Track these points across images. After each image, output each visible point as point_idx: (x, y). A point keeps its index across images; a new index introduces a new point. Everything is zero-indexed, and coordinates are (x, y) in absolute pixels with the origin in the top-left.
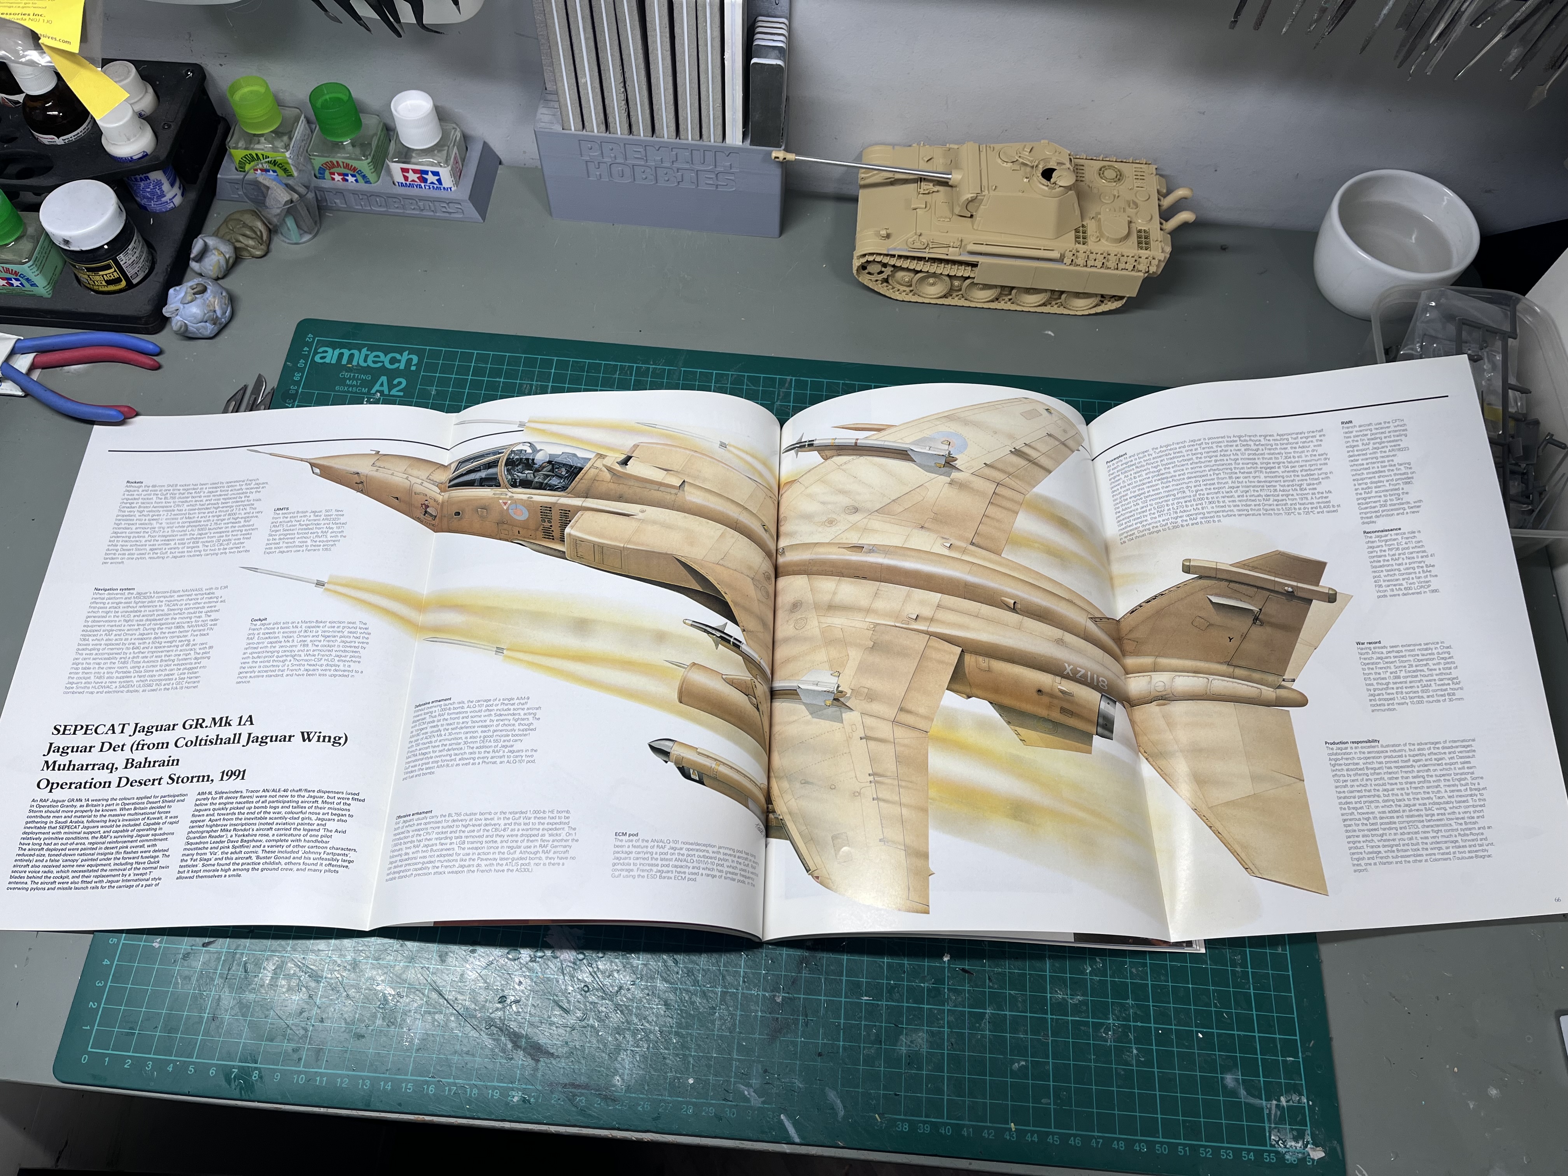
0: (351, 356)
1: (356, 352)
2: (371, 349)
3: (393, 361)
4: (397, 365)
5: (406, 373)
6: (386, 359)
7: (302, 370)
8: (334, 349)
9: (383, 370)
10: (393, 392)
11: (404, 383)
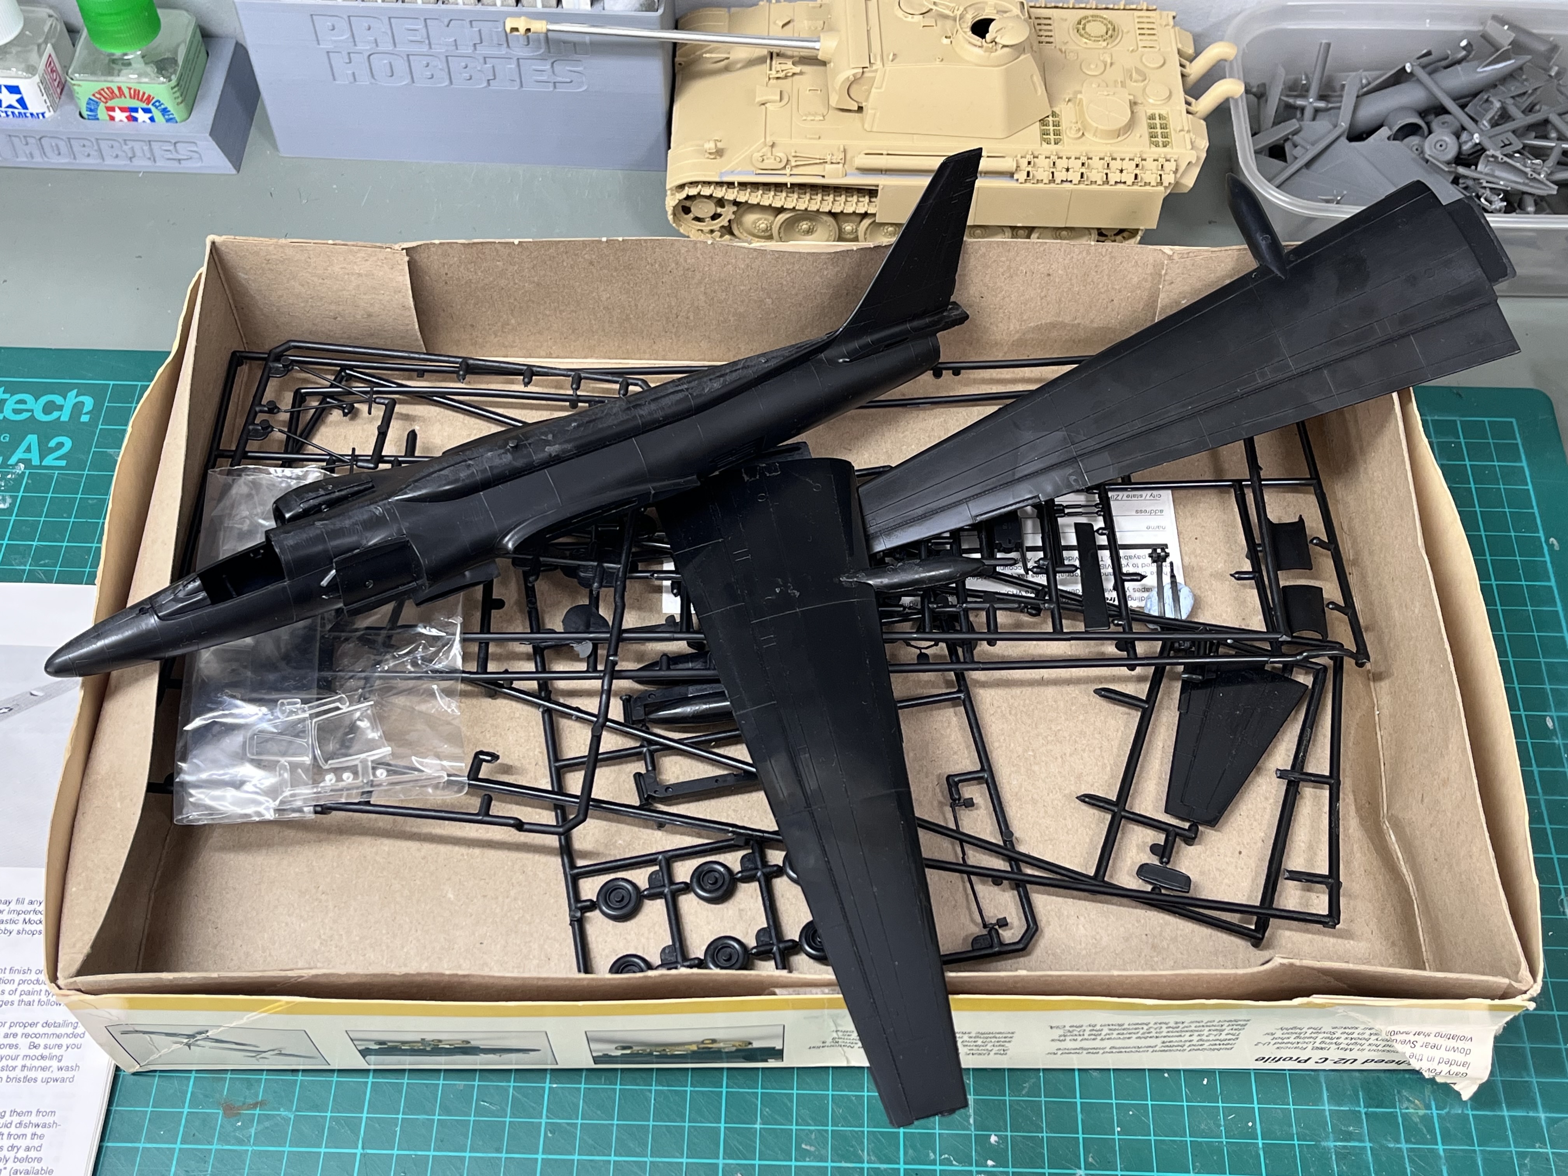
2: (11, 389)
3: (49, 408)
4: (55, 415)
5: (73, 428)
6: (36, 406)
9: (31, 426)
10: (49, 461)
11: (68, 443)
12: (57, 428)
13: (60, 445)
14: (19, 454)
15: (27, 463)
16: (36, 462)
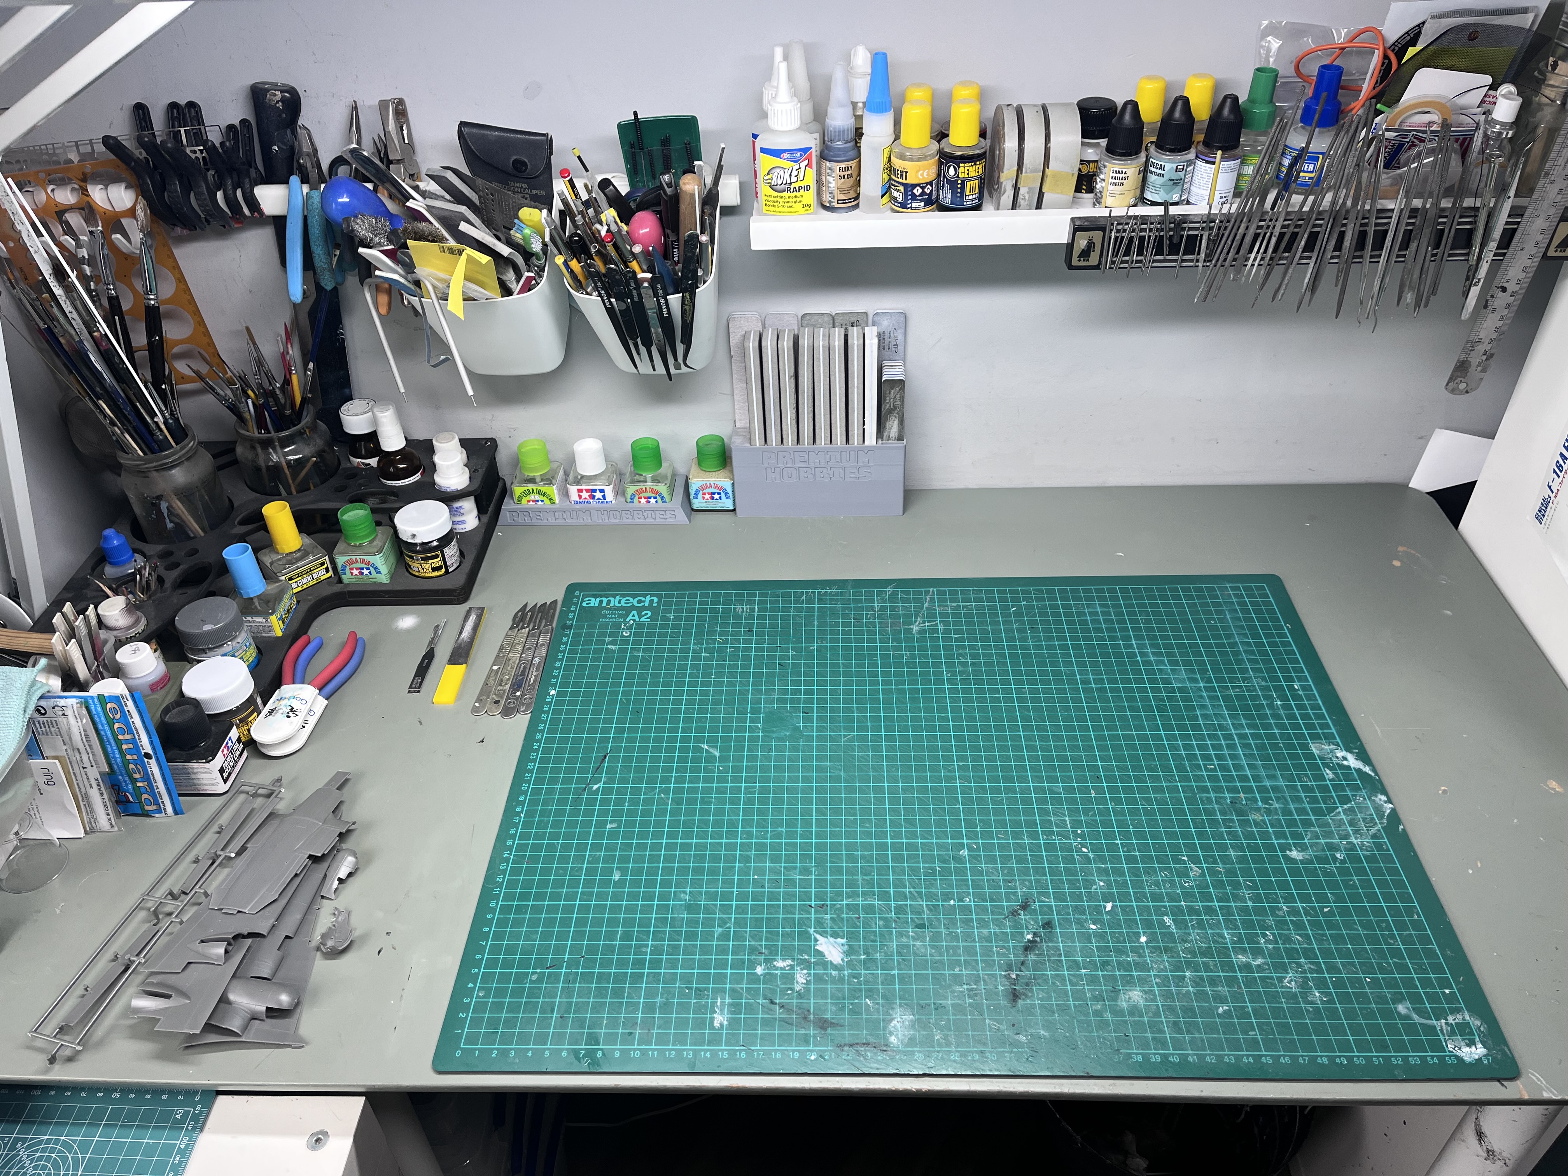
0: (609, 602)
1: (612, 599)
2: (623, 596)
3: (639, 602)
4: (642, 604)
5: (650, 607)
6: (635, 602)
7: (574, 612)
8: (596, 598)
9: (633, 607)
10: (643, 619)
11: (650, 614)
12: (644, 608)
13: (646, 614)
14: (630, 617)
15: (634, 620)
16: (637, 619)
